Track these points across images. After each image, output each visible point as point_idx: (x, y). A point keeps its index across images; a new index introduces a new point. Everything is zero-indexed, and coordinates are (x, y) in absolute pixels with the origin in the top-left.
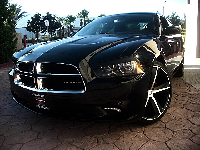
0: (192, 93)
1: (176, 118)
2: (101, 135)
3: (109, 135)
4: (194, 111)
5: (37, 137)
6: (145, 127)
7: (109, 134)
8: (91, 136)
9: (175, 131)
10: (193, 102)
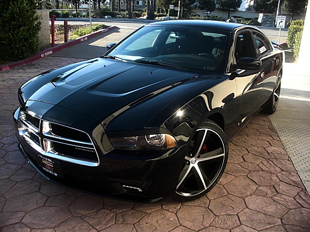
0: (270, 149)
1: (229, 194)
2: (122, 209)
3: (132, 211)
4: (259, 184)
5: (45, 203)
6: (182, 204)
7: (132, 209)
8: (109, 210)
9: (217, 216)
10: (264, 168)
